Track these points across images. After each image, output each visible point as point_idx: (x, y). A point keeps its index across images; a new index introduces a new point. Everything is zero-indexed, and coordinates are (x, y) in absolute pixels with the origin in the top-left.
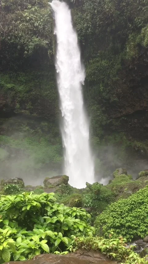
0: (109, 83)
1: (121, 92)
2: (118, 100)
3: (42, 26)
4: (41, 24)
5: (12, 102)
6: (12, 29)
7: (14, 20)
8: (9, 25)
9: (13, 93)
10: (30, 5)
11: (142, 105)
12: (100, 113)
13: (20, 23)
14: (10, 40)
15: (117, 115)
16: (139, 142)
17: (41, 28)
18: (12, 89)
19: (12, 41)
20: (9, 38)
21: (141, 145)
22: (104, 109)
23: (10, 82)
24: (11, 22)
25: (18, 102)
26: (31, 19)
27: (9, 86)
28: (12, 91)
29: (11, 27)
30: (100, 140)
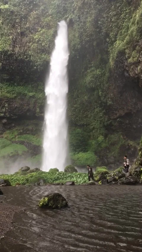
0: (104, 89)
1: (113, 96)
2: (113, 104)
3: (48, 45)
4: (47, 43)
5: (33, 107)
6: (26, 50)
7: (28, 42)
8: (24, 47)
9: (34, 100)
10: (40, 28)
11: (128, 108)
12: (103, 114)
13: (32, 44)
14: (27, 58)
15: (114, 117)
16: (132, 141)
17: (47, 47)
18: (33, 97)
19: (28, 59)
20: (25, 57)
21: (133, 144)
22: (104, 111)
23: (32, 91)
24: (26, 44)
25: (38, 107)
26: (39, 40)
27: (31, 94)
28: (34, 98)
29: (26, 48)
30: (105, 139)
